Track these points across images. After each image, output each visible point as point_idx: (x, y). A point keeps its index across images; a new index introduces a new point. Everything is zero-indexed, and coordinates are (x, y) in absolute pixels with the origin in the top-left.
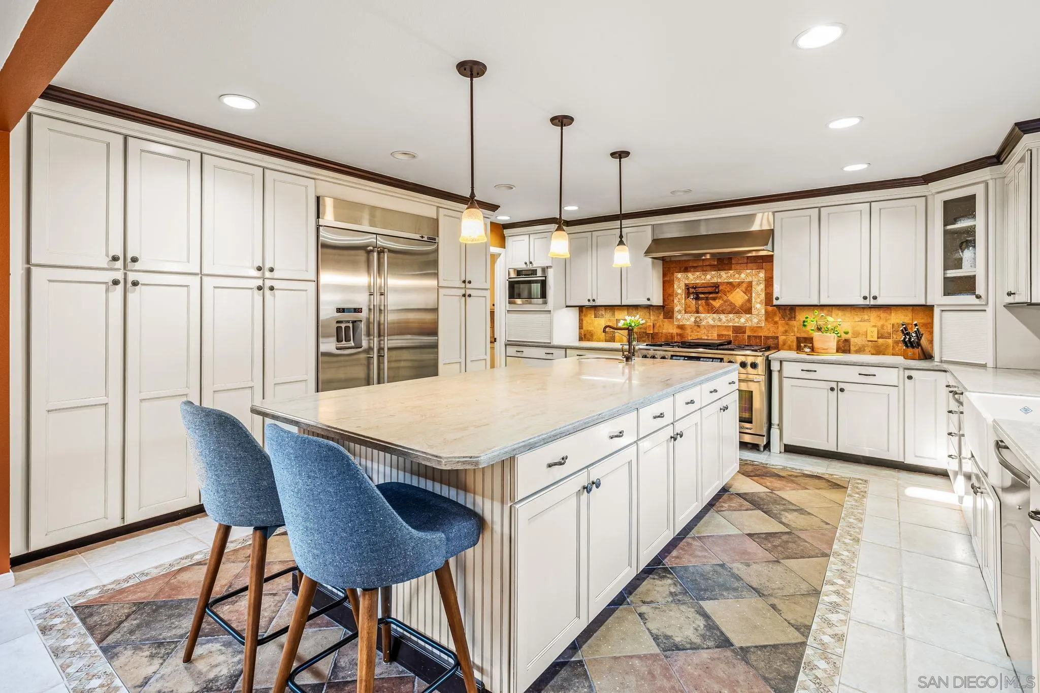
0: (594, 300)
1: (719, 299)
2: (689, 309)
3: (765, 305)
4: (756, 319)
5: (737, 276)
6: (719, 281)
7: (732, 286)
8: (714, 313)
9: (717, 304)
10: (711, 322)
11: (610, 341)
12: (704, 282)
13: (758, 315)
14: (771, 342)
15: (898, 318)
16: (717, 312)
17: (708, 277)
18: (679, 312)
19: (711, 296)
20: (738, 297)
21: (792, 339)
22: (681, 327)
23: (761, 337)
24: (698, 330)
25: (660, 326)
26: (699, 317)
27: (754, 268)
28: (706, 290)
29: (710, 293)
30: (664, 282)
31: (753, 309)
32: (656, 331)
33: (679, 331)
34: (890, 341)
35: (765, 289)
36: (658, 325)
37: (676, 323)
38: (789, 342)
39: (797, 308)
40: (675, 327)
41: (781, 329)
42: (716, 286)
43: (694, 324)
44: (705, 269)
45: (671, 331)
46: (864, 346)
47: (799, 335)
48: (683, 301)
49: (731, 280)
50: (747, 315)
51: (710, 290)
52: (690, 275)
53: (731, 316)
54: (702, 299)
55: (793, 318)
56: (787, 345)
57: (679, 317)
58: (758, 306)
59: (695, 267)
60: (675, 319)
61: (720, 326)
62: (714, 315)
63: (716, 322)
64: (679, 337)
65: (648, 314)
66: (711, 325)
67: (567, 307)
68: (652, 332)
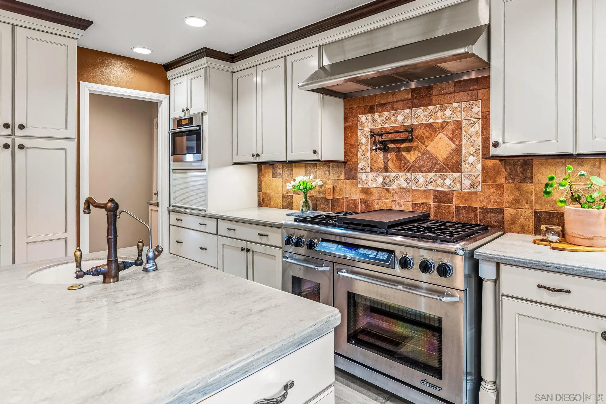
0: (258, 155)
1: (415, 149)
2: (376, 166)
3: (482, 158)
4: (467, 181)
5: (439, 113)
6: (415, 122)
7: (433, 129)
8: (408, 171)
9: (411, 157)
10: (405, 185)
11: (287, 208)
12: (394, 125)
13: (471, 173)
14: (491, 218)
16: (412, 169)
17: (400, 118)
18: (364, 169)
19: (404, 145)
20: (441, 147)
21: (526, 214)
22: (366, 191)
23: (476, 208)
24: (387, 195)
25: (341, 190)
26: (388, 177)
27: (465, 99)
29: (403, 141)
30: (346, 128)
31: (463, 164)
32: (336, 196)
33: (363, 197)
35: (482, 133)
36: (338, 188)
37: (360, 186)
38: (522, 219)
39: (536, 161)
40: (359, 191)
41: (508, 197)
42: (410, 130)
43: (381, 187)
44: (395, 107)
45: (354, 197)
47: (538, 208)
48: (368, 154)
49: (431, 121)
50: (454, 175)
51: (402, 136)
52: (376, 116)
53: (431, 174)
54: (393, 150)
55: (527, 178)
56: (518, 223)
57: (364, 177)
58: (471, 159)
59: (383, 105)
60: (358, 180)
61: (417, 190)
62: (409, 174)
63: (410, 184)
64: (363, 205)
65: (328, 173)
66: (404, 189)
67: (235, 164)
68: (332, 198)
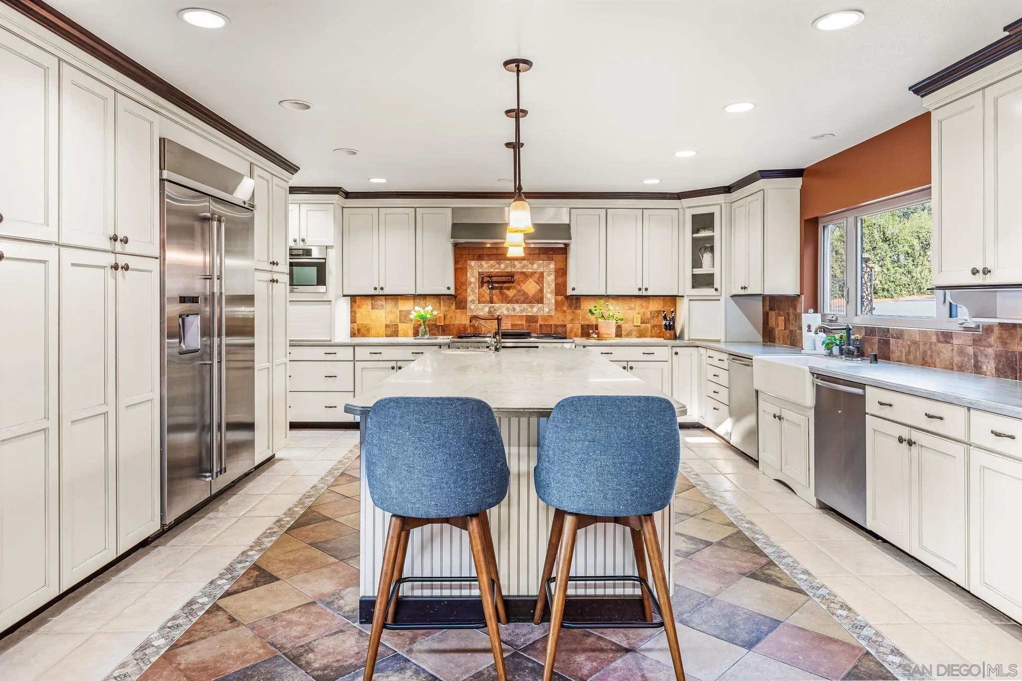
0: (381, 289)
1: (513, 288)
2: (483, 299)
3: (555, 295)
4: (547, 309)
5: (530, 266)
6: (513, 270)
7: (526, 276)
8: (508, 303)
9: (511, 293)
10: (506, 312)
11: (392, 336)
12: (498, 270)
13: (549, 304)
14: (560, 330)
15: (654, 306)
16: (510, 301)
17: (502, 266)
18: (473, 302)
19: (505, 285)
20: (530, 287)
21: (577, 327)
22: (475, 318)
23: (552, 325)
25: (451, 317)
26: (493, 307)
27: (546, 259)
28: (500, 279)
29: (504, 282)
30: (456, 270)
31: (544, 298)
32: (447, 322)
33: (472, 322)
34: (649, 326)
35: (555, 280)
36: (449, 316)
37: (470, 314)
38: (575, 329)
39: (582, 297)
40: (468, 317)
41: (569, 317)
42: (512, 275)
43: (488, 314)
44: (499, 258)
45: (464, 322)
46: (631, 331)
47: (583, 323)
48: (477, 291)
49: (524, 270)
50: (539, 305)
51: (504, 279)
52: (483, 263)
53: (524, 305)
54: (496, 288)
55: (578, 307)
56: (573, 332)
57: (473, 307)
58: (549, 296)
59: (489, 255)
60: (468, 310)
61: (514, 316)
62: (509, 305)
63: (510, 312)
64: (472, 328)
65: (438, 304)
66: (505, 315)
67: (344, 296)
68: (443, 325)
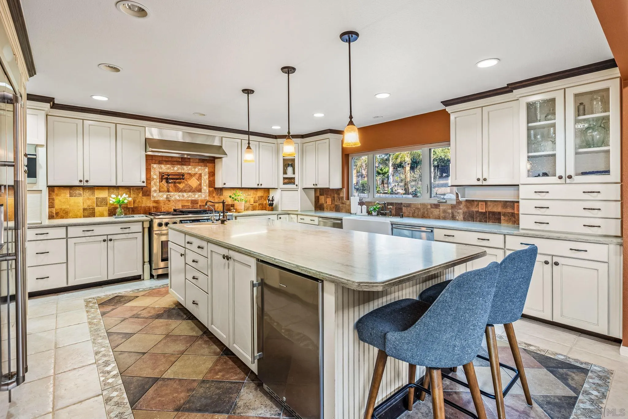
0: (87, 181)
1: (183, 183)
2: (162, 190)
3: (209, 187)
4: (203, 196)
5: (193, 169)
6: (183, 172)
7: (191, 175)
8: (179, 192)
9: (181, 186)
10: (178, 198)
12: (173, 171)
13: (205, 193)
15: (260, 193)
16: (181, 191)
17: (176, 169)
18: (155, 191)
19: (178, 181)
20: (193, 182)
22: (157, 202)
24: (169, 203)
25: (139, 202)
26: (169, 195)
27: (202, 166)
28: (174, 177)
29: (177, 179)
31: (202, 189)
32: (136, 205)
33: (155, 205)
34: (257, 204)
35: (208, 178)
36: (137, 201)
37: (153, 199)
38: (220, 207)
39: (223, 189)
40: (152, 202)
43: (166, 199)
44: (173, 163)
45: (149, 205)
46: (249, 207)
48: (158, 184)
49: (189, 172)
50: (199, 193)
51: (177, 177)
52: (163, 166)
53: (190, 193)
54: (172, 183)
55: (221, 194)
56: (219, 209)
57: (155, 195)
58: (205, 188)
59: (166, 161)
60: (152, 197)
61: (183, 200)
62: (180, 193)
63: (180, 198)
64: (154, 209)
65: (129, 193)
66: (177, 200)
67: (48, 186)
68: (133, 207)
